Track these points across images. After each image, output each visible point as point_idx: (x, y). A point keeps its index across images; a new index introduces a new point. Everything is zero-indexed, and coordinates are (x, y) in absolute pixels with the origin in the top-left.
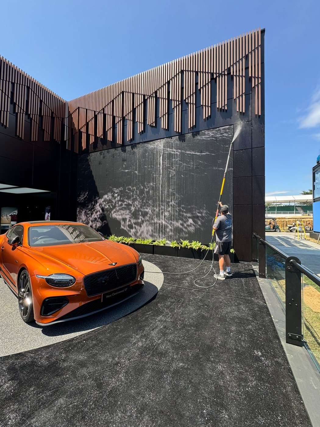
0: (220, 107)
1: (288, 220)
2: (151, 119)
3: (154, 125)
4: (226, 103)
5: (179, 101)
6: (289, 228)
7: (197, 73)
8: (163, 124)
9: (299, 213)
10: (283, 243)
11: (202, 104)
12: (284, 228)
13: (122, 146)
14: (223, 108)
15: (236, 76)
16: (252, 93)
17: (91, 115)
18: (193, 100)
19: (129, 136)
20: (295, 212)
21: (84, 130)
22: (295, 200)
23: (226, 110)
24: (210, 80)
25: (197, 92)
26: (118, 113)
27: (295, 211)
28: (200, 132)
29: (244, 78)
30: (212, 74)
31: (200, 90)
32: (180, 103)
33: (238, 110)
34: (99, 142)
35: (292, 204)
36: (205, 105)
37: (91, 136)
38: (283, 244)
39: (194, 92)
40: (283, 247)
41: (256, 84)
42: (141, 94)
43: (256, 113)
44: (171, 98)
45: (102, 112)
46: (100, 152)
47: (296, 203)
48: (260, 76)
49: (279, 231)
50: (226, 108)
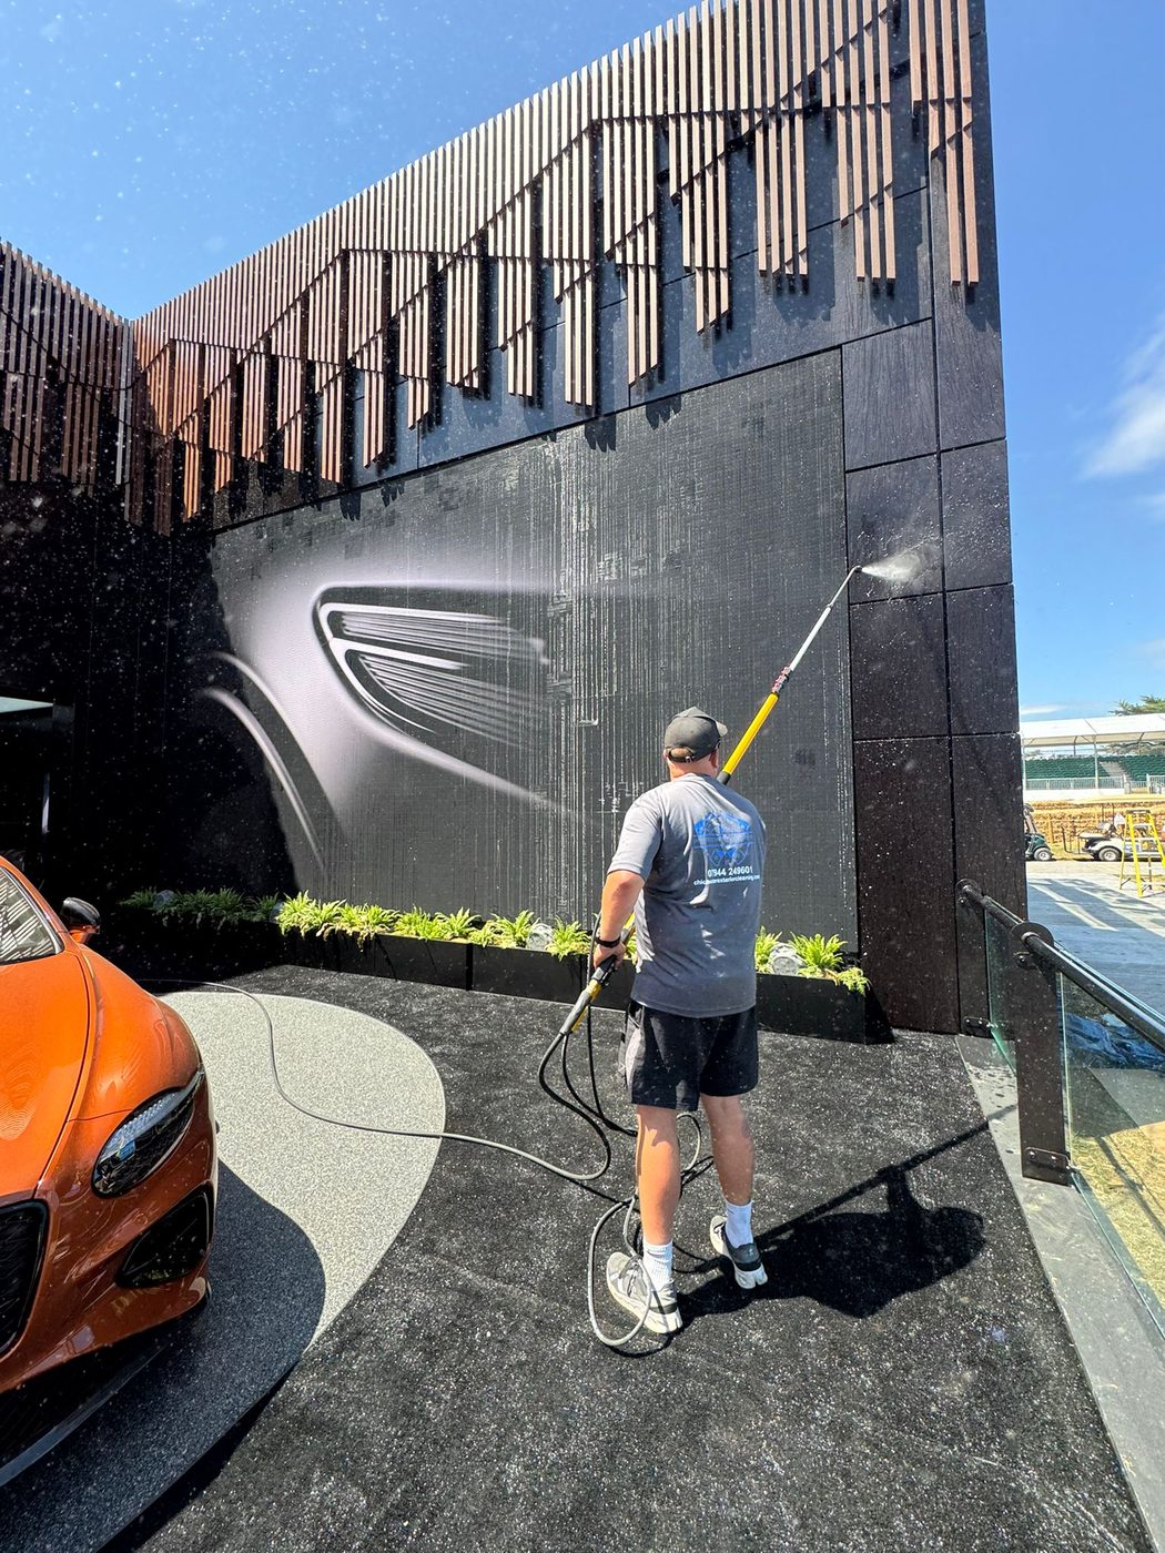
0: (775, 266)
1: (1079, 811)
2: (461, 360)
3: (476, 385)
4: (802, 245)
5: (581, 261)
6: (1087, 845)
7: (660, 123)
8: (515, 372)
9: (1113, 785)
10: (1074, 909)
11: (686, 263)
12: (1068, 844)
13: (346, 493)
14: (788, 271)
15: (846, 109)
16: (927, 186)
17: (218, 367)
18: (644, 249)
19: (370, 444)
20: (1097, 783)
21: (190, 435)
22: (1094, 736)
23: (805, 280)
24: (720, 149)
25: (665, 213)
26: (324, 349)
27: (1096, 778)
28: (685, 398)
29: (886, 116)
30: (732, 119)
31: (677, 200)
32: (587, 269)
33: (861, 272)
34: (254, 482)
35: (1085, 751)
36: (705, 269)
37: (218, 456)
38: (1077, 915)
39: (650, 210)
40: (1082, 928)
41: (950, 131)
42: (419, 252)
43: (956, 275)
44: (546, 255)
45: (262, 351)
46: (255, 524)
47: (1098, 746)
48: (966, 92)
49: (1047, 857)
50: (803, 270)
